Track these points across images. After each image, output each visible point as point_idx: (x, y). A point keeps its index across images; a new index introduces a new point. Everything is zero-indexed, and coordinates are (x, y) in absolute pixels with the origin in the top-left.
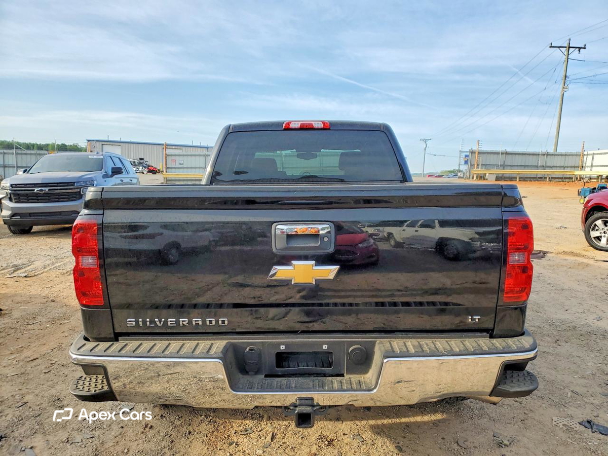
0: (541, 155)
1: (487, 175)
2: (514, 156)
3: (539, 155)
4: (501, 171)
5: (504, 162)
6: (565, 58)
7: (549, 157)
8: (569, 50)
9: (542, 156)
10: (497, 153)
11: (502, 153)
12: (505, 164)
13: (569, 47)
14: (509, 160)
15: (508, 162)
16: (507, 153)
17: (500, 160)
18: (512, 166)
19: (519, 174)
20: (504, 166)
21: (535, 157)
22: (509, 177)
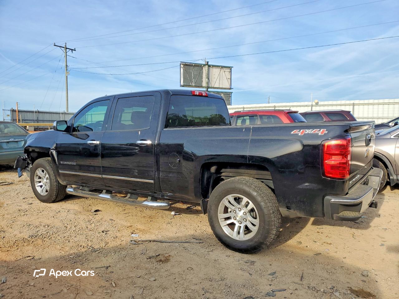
0: (61, 113)
1: (27, 127)
2: (44, 114)
3: (60, 113)
4: (36, 124)
5: (38, 118)
6: (64, 54)
7: (66, 115)
8: (66, 50)
9: (62, 115)
10: (33, 112)
11: (36, 112)
12: (39, 119)
13: (66, 48)
14: (41, 117)
15: (40, 118)
16: (39, 112)
17: (34, 117)
18: (43, 121)
19: (50, 126)
20: (38, 121)
21: (57, 115)
22: (42, 128)
